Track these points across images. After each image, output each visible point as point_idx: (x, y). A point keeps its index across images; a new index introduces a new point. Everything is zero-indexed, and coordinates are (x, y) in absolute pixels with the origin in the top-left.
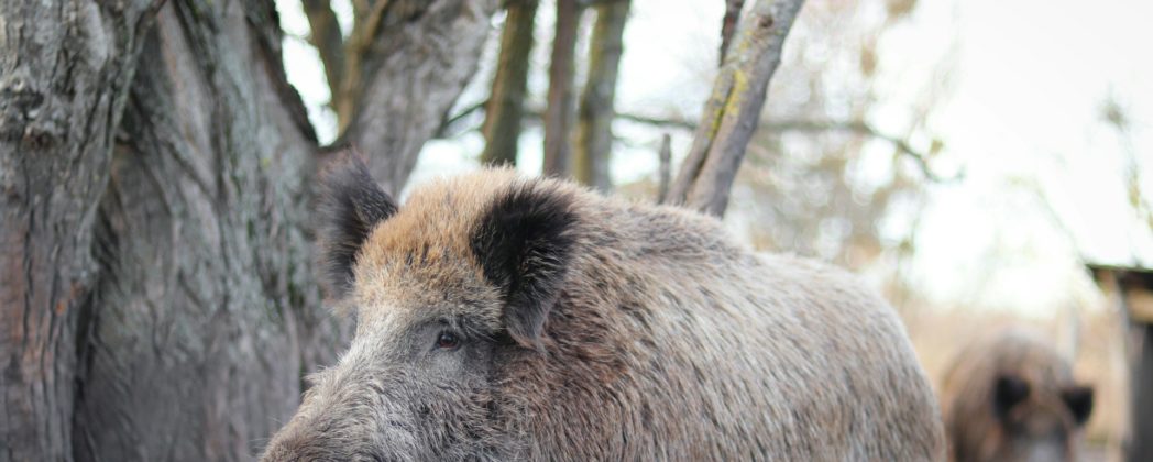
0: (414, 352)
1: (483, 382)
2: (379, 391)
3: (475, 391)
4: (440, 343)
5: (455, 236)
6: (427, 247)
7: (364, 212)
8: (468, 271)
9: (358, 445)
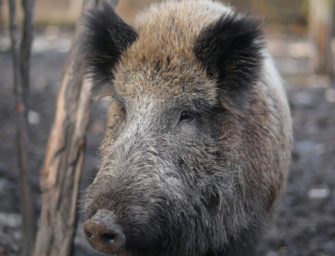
0: (169, 125)
1: (211, 140)
2: (155, 154)
3: (207, 145)
4: (182, 118)
5: (186, 51)
6: (168, 59)
7: (117, 38)
8: (195, 71)
9: (151, 191)
